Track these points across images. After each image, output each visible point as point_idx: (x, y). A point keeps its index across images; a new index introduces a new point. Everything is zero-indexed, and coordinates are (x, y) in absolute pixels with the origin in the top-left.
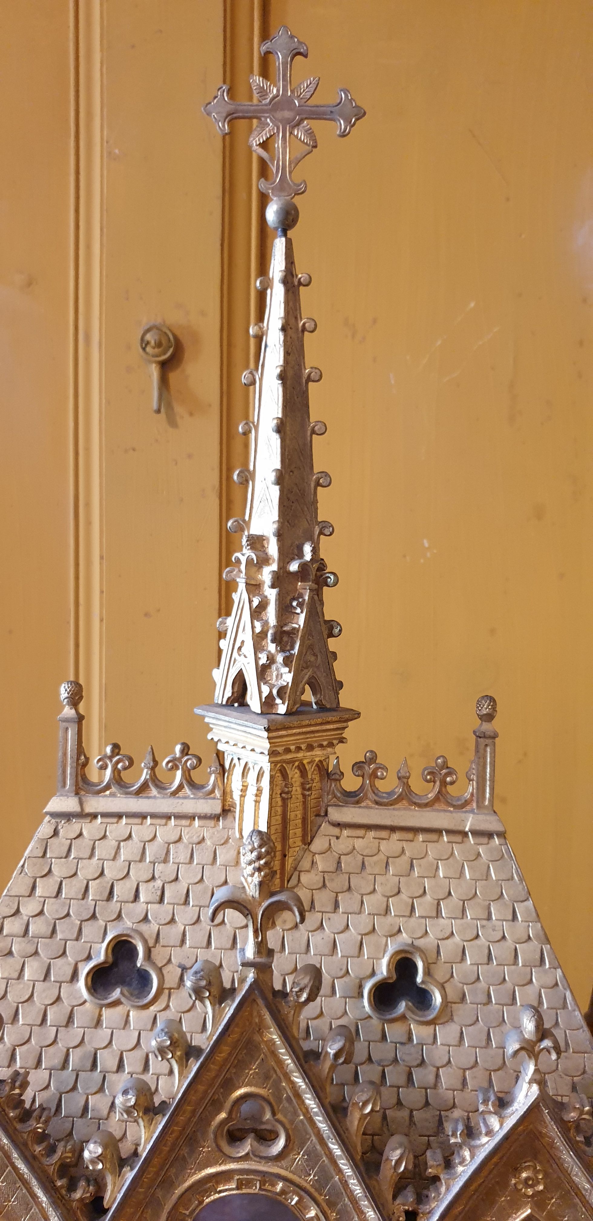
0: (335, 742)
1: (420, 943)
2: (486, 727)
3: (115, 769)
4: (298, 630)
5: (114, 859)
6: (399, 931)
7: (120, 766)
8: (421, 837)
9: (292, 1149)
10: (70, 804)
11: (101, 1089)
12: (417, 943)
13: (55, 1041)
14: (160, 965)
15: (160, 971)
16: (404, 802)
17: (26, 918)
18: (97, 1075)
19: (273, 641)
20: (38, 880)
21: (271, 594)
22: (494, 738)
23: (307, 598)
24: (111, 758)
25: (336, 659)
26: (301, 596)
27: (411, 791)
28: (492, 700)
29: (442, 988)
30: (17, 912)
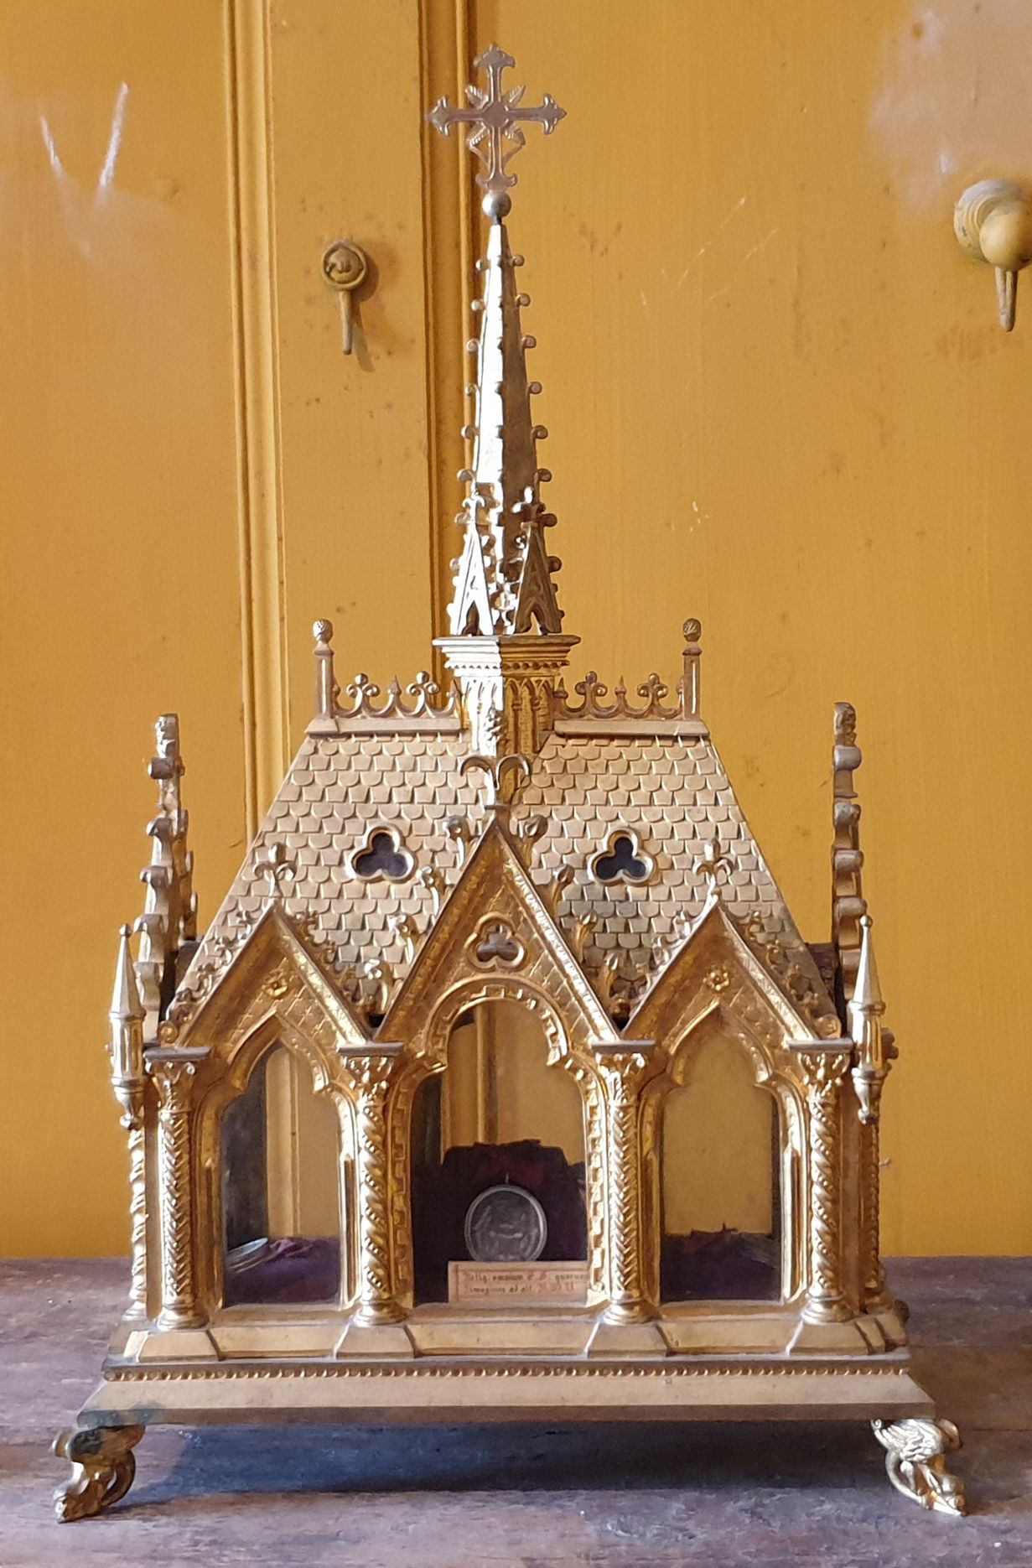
0: (559, 663)
1: (636, 826)
2: (692, 645)
3: (365, 695)
4: (522, 562)
5: (369, 769)
6: (617, 818)
7: (369, 693)
8: (637, 743)
9: (529, 962)
10: (328, 726)
11: (370, 943)
12: (632, 825)
13: (329, 909)
14: (414, 850)
15: (414, 854)
16: (621, 715)
17: (296, 819)
18: (366, 933)
19: (501, 572)
20: (304, 789)
21: (498, 532)
22: (699, 654)
23: (529, 535)
24: (361, 686)
25: (557, 590)
26: (524, 533)
27: (626, 706)
28: (696, 623)
29: (654, 858)
30: (288, 814)
